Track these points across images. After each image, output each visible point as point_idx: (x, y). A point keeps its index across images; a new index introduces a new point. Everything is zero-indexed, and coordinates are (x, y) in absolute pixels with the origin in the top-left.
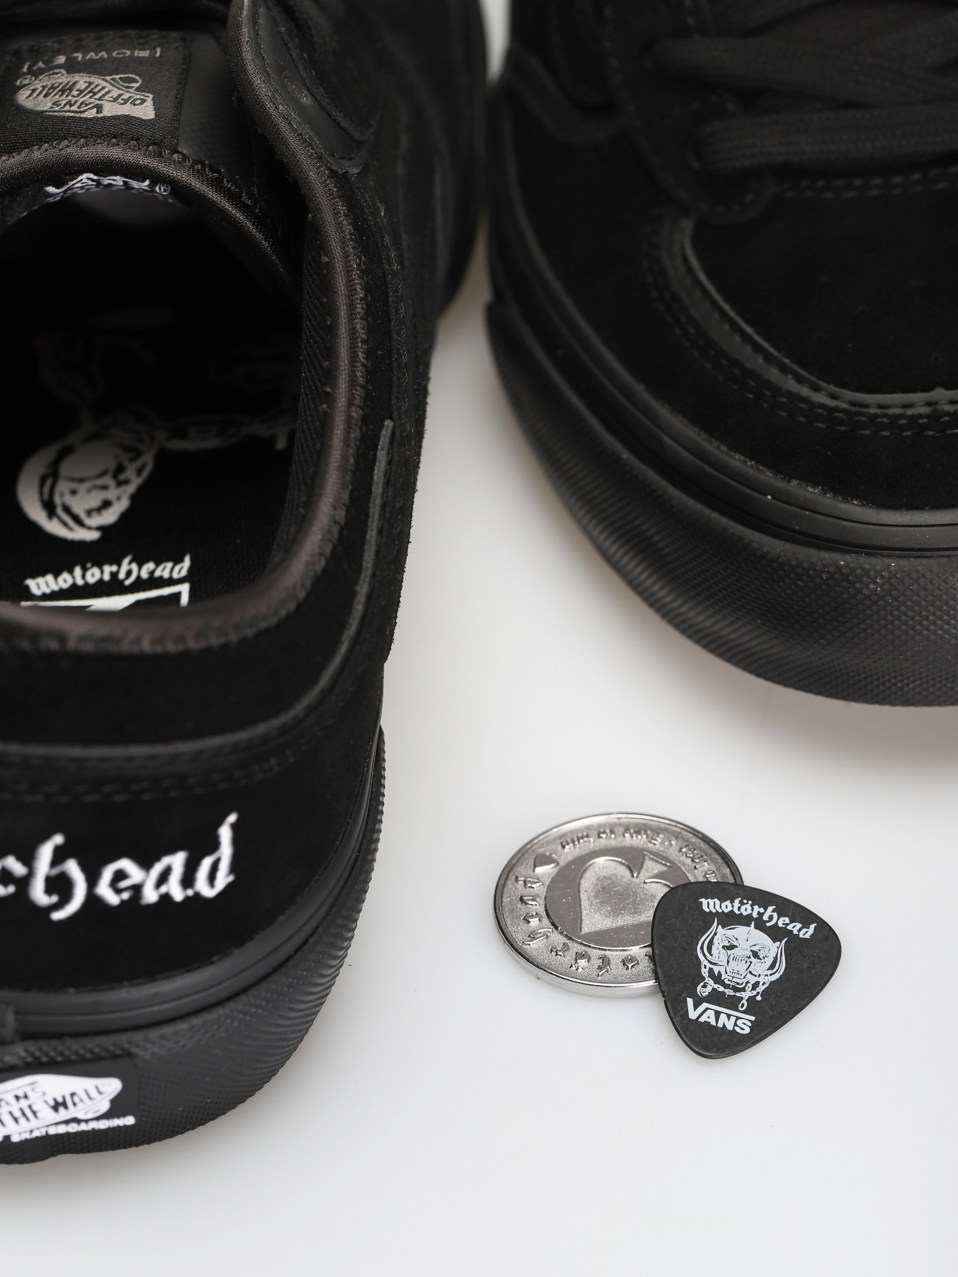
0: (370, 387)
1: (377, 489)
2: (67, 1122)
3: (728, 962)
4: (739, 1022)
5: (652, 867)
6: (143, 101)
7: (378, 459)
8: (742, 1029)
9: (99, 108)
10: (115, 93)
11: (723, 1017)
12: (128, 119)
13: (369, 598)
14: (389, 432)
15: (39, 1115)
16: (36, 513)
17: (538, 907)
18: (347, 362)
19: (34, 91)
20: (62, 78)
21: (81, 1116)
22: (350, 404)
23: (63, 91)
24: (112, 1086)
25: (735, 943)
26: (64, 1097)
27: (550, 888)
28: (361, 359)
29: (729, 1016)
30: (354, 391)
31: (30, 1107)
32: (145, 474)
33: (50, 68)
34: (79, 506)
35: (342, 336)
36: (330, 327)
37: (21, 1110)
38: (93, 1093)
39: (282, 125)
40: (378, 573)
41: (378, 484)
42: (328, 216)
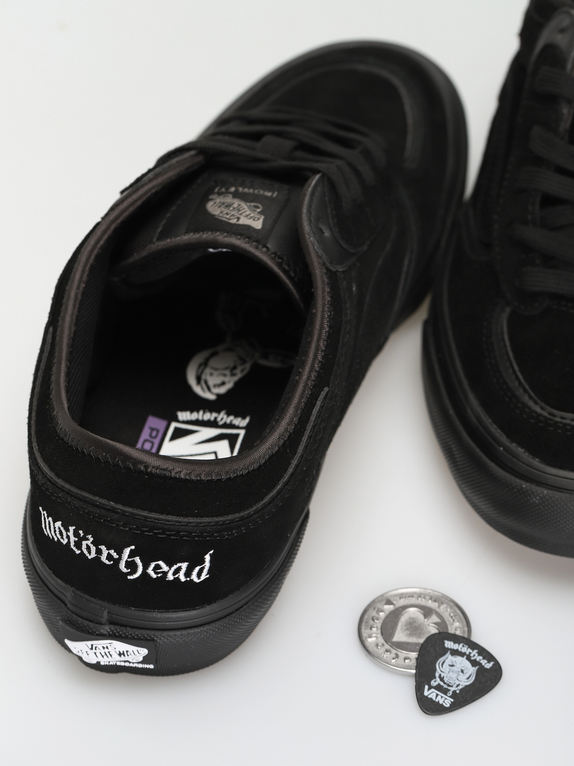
0: (321, 372)
1: (313, 418)
2: (125, 662)
3: (449, 672)
4: (446, 701)
5: (435, 618)
6: (259, 219)
7: (316, 405)
8: (446, 704)
9: (238, 219)
10: (248, 213)
11: (439, 697)
12: (248, 227)
13: (297, 466)
14: (325, 393)
15: (112, 656)
16: (192, 380)
17: (379, 623)
18: (311, 360)
19: (215, 203)
20: (229, 199)
21: (130, 660)
22: (309, 378)
23: (227, 206)
24: (144, 652)
25: (454, 664)
26: (123, 652)
27: (387, 617)
28: (319, 359)
29: (442, 697)
30: (312, 373)
31: (109, 652)
32: (245, 372)
33: (227, 192)
34: (212, 381)
35: (312, 347)
36: (309, 342)
37: (105, 652)
38: (136, 653)
39: (311, 246)
40: (304, 455)
41: (313, 416)
42: (319, 292)
